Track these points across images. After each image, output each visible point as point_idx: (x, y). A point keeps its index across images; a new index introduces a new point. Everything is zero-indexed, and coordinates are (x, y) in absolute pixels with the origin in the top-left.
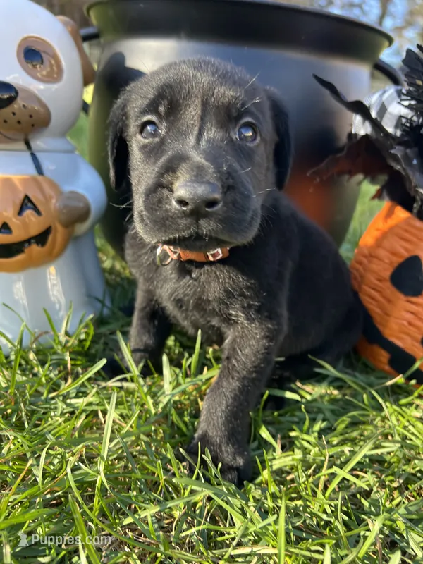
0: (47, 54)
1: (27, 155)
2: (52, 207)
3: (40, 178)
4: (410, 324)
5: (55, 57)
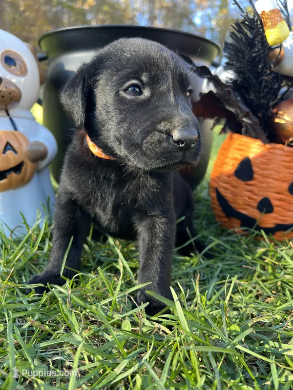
0: (19, 60)
1: (7, 119)
2: (24, 150)
3: (16, 132)
4: (250, 198)
5: (23, 62)
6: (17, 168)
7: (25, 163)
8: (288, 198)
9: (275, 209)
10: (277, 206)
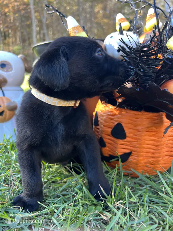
1: (1, 91)
8: (112, 139)
9: (107, 145)
10: (108, 143)
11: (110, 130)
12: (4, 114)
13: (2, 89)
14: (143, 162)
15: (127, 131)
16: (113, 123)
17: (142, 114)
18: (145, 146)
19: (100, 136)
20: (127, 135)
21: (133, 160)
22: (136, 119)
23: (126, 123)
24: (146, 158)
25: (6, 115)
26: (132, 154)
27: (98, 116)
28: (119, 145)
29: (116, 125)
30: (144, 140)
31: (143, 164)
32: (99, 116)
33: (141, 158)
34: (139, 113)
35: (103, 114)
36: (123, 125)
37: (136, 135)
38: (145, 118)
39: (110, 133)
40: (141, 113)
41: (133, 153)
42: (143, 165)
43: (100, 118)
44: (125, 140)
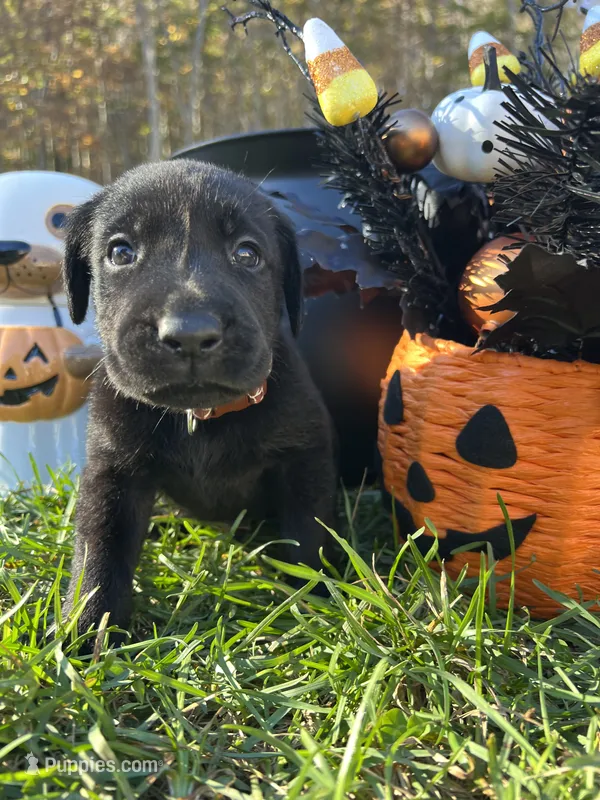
1: (50, 309)
6: (47, 385)
7: (60, 377)
8: (459, 467)
9: (439, 492)
10: (444, 486)
11: (450, 436)
12: (57, 386)
13: (52, 303)
14: (576, 556)
15: (518, 434)
16: (464, 408)
17: (579, 371)
18: (588, 493)
19: (409, 463)
20: (521, 450)
21: (539, 548)
22: (556, 392)
23: (516, 408)
24: (591, 541)
25: (62, 392)
26: (535, 526)
27: (404, 388)
28: (486, 490)
29: (478, 413)
30: (586, 469)
31: (580, 564)
32: (407, 386)
33: (573, 541)
34: (568, 368)
35: (423, 378)
36: (506, 413)
37: (552, 452)
38: (589, 388)
39: (454, 447)
40: (576, 369)
41: (541, 520)
42: (576, 571)
43: (410, 392)
44: (513, 470)
